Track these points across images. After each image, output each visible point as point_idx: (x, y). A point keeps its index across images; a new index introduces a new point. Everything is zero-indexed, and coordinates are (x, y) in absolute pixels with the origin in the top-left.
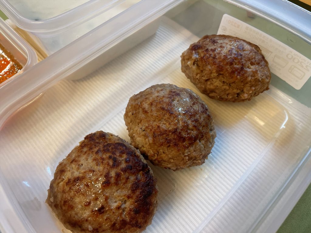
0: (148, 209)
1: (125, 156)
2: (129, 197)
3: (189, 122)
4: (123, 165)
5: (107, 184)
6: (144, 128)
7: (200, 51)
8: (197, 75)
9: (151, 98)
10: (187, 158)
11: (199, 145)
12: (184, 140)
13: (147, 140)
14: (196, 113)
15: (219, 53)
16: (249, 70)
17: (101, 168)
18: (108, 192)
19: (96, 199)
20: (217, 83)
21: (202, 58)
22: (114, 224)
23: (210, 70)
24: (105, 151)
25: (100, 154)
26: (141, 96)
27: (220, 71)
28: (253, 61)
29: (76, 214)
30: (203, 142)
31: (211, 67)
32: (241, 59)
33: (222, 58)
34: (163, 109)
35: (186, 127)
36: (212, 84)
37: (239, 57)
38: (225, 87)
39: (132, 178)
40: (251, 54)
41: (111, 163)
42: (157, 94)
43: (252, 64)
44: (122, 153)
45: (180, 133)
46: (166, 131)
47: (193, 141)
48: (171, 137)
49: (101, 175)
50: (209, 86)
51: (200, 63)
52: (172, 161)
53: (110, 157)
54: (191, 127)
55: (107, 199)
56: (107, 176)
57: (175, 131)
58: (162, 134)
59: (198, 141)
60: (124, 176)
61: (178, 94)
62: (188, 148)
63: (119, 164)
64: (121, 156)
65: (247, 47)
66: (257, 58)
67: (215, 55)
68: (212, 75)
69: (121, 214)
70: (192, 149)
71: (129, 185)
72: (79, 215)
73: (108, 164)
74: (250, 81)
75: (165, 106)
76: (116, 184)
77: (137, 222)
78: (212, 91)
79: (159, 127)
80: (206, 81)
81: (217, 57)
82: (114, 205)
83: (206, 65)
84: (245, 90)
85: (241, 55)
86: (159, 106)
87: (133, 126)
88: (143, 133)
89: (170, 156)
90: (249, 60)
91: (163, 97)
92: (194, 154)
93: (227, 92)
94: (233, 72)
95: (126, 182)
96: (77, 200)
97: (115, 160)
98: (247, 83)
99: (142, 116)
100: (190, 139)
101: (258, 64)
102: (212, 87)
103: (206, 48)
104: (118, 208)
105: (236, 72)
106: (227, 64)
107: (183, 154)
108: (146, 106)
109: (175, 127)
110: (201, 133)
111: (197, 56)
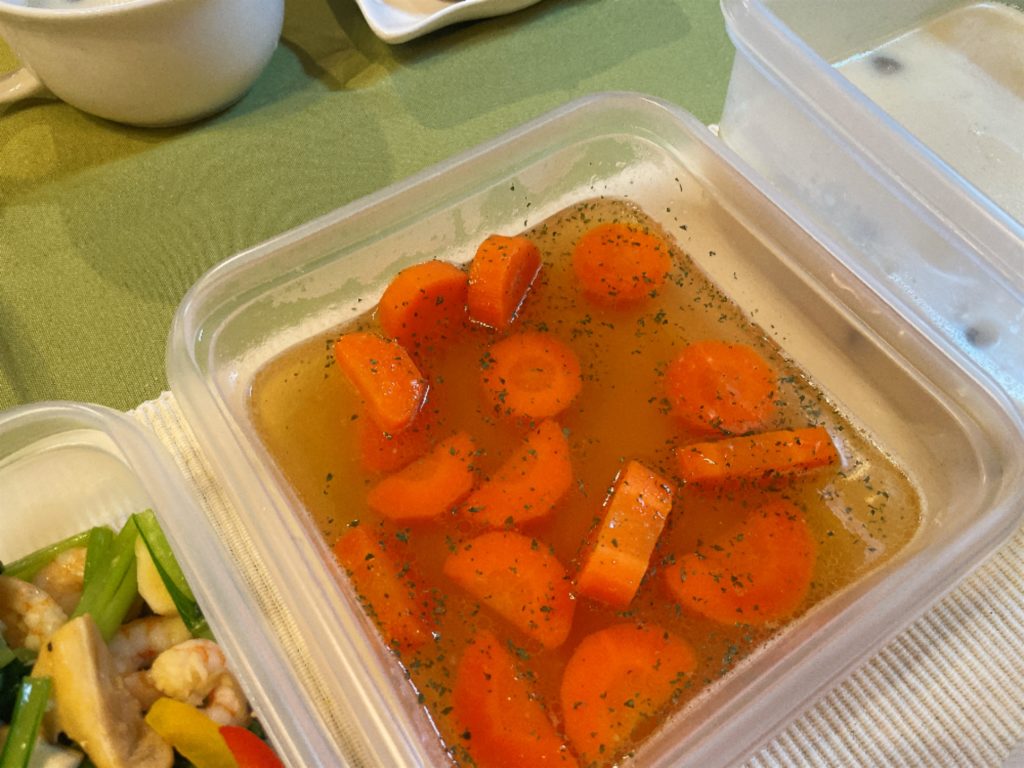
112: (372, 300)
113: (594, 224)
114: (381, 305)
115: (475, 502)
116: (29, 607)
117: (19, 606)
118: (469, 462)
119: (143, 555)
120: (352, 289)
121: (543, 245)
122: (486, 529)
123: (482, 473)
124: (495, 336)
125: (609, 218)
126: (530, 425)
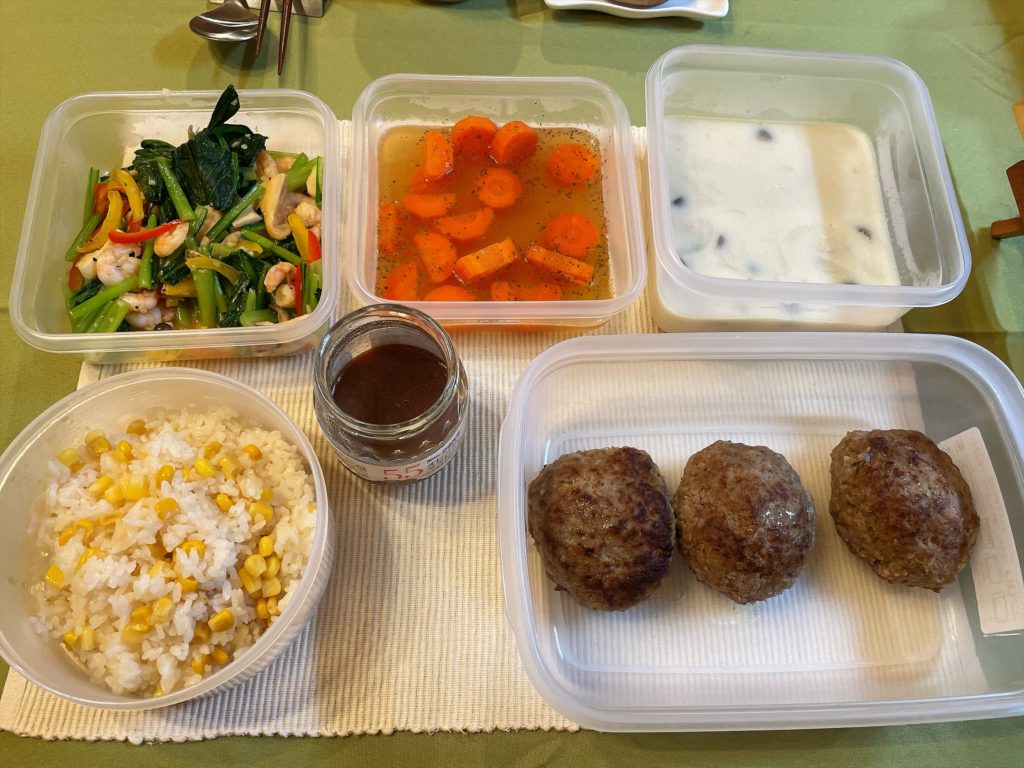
0: (635, 595)
1: (656, 518)
2: (626, 564)
3: (768, 545)
4: (647, 527)
5: (615, 531)
6: (705, 500)
7: (881, 455)
8: (844, 483)
9: (746, 472)
10: (727, 582)
11: (756, 581)
12: (742, 558)
13: (696, 519)
14: (787, 540)
15: (900, 486)
16: (921, 544)
17: (622, 508)
18: (609, 540)
19: (593, 537)
20: (860, 522)
21: (870, 470)
22: (589, 577)
23: (865, 496)
24: (640, 492)
25: (631, 490)
26: (736, 454)
27: (879, 509)
28: (941, 537)
29: (560, 532)
30: (764, 581)
31: (871, 494)
32: (924, 521)
33: (898, 496)
34: (748, 501)
35: (757, 547)
36: (852, 515)
37: (922, 517)
38: (866, 536)
39: (646, 548)
40: (947, 526)
41: (636, 512)
42: (757, 472)
43: (935, 540)
44: (656, 511)
45: (743, 547)
46: (729, 530)
47: (752, 569)
48: (729, 542)
49: (616, 516)
50: (846, 515)
51: (862, 473)
52: (706, 568)
53: (640, 505)
54: (764, 551)
55: (603, 545)
56: (622, 523)
57: (739, 540)
58: (720, 529)
59: (758, 574)
60: (639, 537)
61: (785, 498)
62: (739, 571)
63: (644, 521)
64: (652, 513)
65: (953, 510)
66: (950, 537)
67: (891, 484)
68: (862, 506)
69: (604, 574)
70: (742, 577)
71: (637, 553)
72: (562, 536)
73: (632, 511)
74: (910, 561)
75: (754, 499)
76: (625, 540)
77: (613, 596)
78: (845, 525)
79: (724, 517)
80: (849, 504)
81: (892, 488)
82: (605, 559)
83: (867, 485)
84: (891, 565)
85: (929, 516)
86: (747, 492)
87: (693, 485)
88: (700, 507)
89: (708, 561)
90: (936, 532)
91: (763, 485)
92: (740, 585)
93: (864, 545)
94: (894, 528)
95: (636, 547)
96: (573, 519)
97: (643, 513)
98: (902, 559)
99: (715, 483)
100: (750, 564)
101: (945, 548)
102: (849, 519)
103: (891, 460)
104: (607, 565)
105: (899, 533)
106: (896, 510)
107: (727, 573)
108: (731, 475)
109: (744, 536)
110: (771, 569)
111: (868, 459)
112: (451, 124)
113: (574, 141)
114: (454, 128)
115: (439, 221)
116: (268, 165)
117: (265, 164)
118: (449, 206)
119: (314, 172)
120: (445, 114)
121: (543, 137)
122: (438, 232)
123: (451, 212)
125: (583, 141)
126: (482, 206)
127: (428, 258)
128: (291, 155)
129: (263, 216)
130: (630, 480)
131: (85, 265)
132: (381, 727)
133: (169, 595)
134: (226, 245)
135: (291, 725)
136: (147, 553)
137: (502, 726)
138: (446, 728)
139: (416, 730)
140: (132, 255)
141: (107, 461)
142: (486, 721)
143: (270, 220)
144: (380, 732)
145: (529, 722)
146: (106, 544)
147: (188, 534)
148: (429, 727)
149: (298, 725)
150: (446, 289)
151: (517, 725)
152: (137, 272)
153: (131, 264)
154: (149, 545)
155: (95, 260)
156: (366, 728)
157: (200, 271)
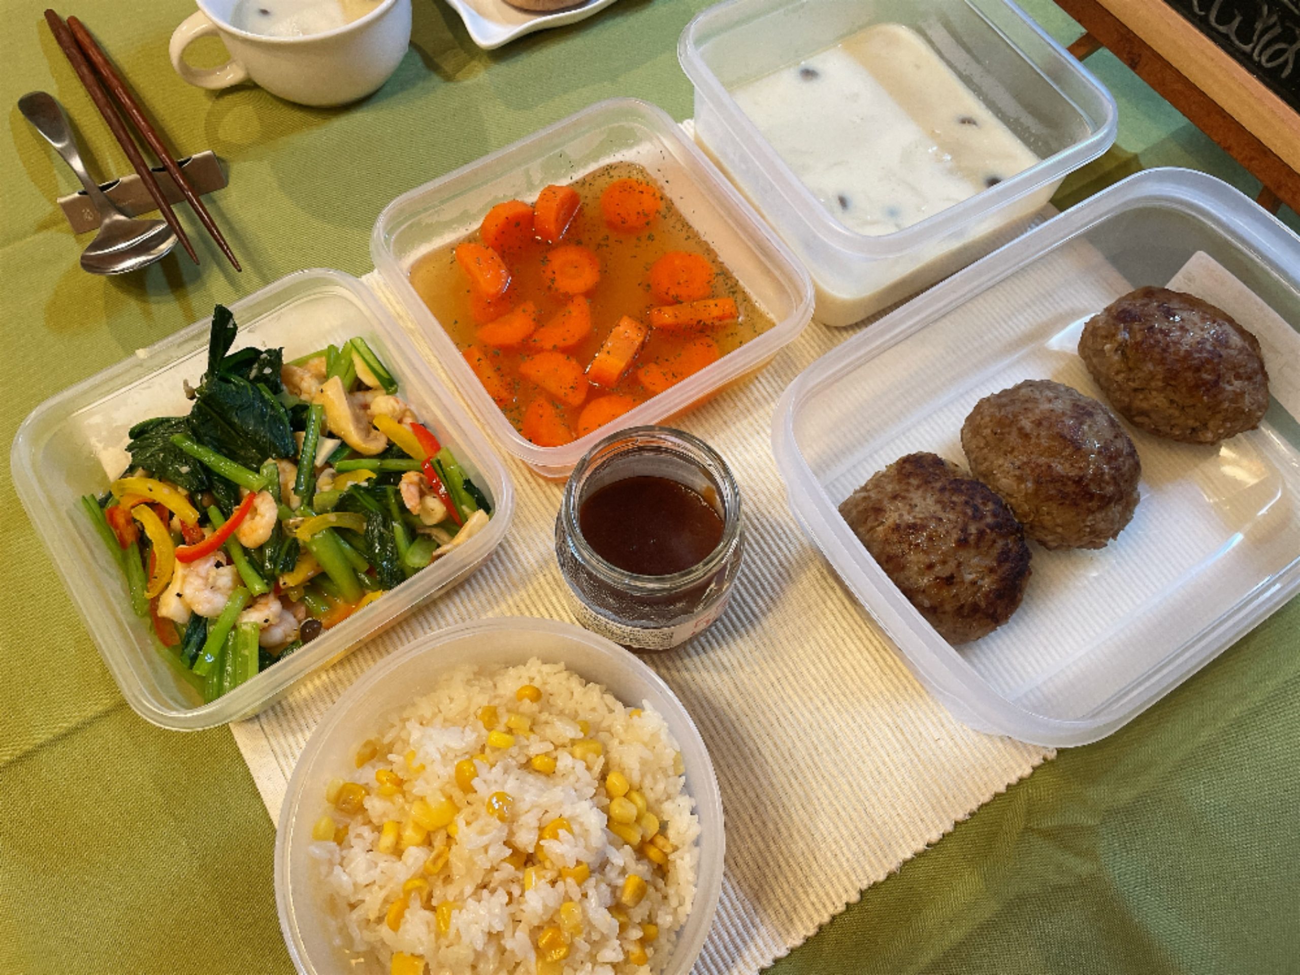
0: (1016, 596)
1: (990, 506)
2: (992, 570)
3: (1106, 469)
4: (989, 520)
5: (963, 543)
6: (1018, 463)
7: (1136, 326)
8: (1118, 373)
9: (1037, 411)
10: (1088, 530)
11: (1113, 513)
12: (1092, 496)
13: (1023, 486)
14: (1119, 453)
15: (1175, 343)
16: (1229, 388)
17: (952, 516)
18: (963, 555)
19: (944, 562)
20: (1158, 400)
21: (1138, 345)
22: (962, 606)
23: (1151, 372)
24: (956, 491)
25: (947, 494)
26: (1013, 401)
27: (1171, 378)
28: (1241, 371)
29: (908, 579)
30: (1119, 508)
31: (1154, 366)
32: (1219, 364)
33: (1182, 353)
34: (1063, 437)
35: (1099, 476)
36: (1146, 399)
37: (1216, 361)
38: (1171, 411)
39: (1000, 543)
40: (1240, 357)
41: (969, 512)
42: (1047, 406)
43: (1238, 377)
44: (986, 499)
45: (1087, 485)
46: (1063, 476)
47: (1105, 502)
48: (1071, 488)
49: (955, 527)
50: (1140, 403)
51: (1130, 353)
52: (1060, 530)
53: (967, 503)
54: (1107, 477)
55: (959, 565)
56: (964, 530)
57: (1079, 481)
58: (1053, 481)
59: (1113, 505)
60: (990, 535)
61: (1090, 415)
62: (1093, 512)
63: (982, 517)
64: (984, 504)
65: (1236, 340)
66: (1250, 365)
67: (1168, 345)
68: (1153, 384)
69: (976, 593)
70: (1099, 516)
71: (995, 552)
72: (912, 581)
73: (965, 514)
74: (1227, 410)
75: (1066, 431)
76: (977, 546)
77: (995, 611)
78: (1144, 413)
79: (1050, 467)
80: (1136, 390)
81: (1172, 350)
82: (969, 577)
83: (1145, 360)
84: (1211, 424)
85: (1220, 356)
86: (1056, 430)
87: (992, 456)
88: (1017, 472)
89: (1059, 521)
90: (1234, 368)
91: (1064, 414)
92: (1102, 525)
93: (1173, 422)
94: (1197, 387)
95: (992, 546)
96: (912, 557)
97: (976, 509)
98: (1220, 412)
99: (1013, 438)
100: (1102, 497)
101: (1249, 378)
102: (1145, 405)
103: (1148, 324)
104: (974, 583)
105: (1204, 388)
106: (1189, 368)
107: (1084, 521)
108: (1026, 423)
109: (1082, 474)
110: (1121, 492)
111: (1127, 336)
112: (476, 226)
113: (615, 179)
114: (483, 227)
115: (536, 337)
116: (302, 379)
117: (296, 379)
118: (533, 316)
119: (357, 360)
120: (464, 217)
121: (582, 192)
122: (541, 350)
123: (540, 322)
124: (551, 248)
125: (625, 175)
126: (567, 298)
127: (552, 385)
128: (319, 354)
129: (339, 438)
130: (938, 485)
131: (170, 607)
132: (845, 899)
133: (568, 898)
134: (322, 492)
135: (754, 960)
136: (508, 869)
137: (960, 816)
138: (909, 855)
139: (882, 877)
140: (218, 565)
141: (375, 805)
142: (941, 822)
143: (355, 438)
144: (847, 904)
145: (983, 795)
146: (451, 892)
147: (540, 820)
148: (893, 865)
149: (762, 956)
150: (593, 407)
151: (974, 806)
152: (240, 581)
153: (225, 576)
154: (504, 860)
155: (179, 595)
156: (831, 910)
157: (316, 536)
